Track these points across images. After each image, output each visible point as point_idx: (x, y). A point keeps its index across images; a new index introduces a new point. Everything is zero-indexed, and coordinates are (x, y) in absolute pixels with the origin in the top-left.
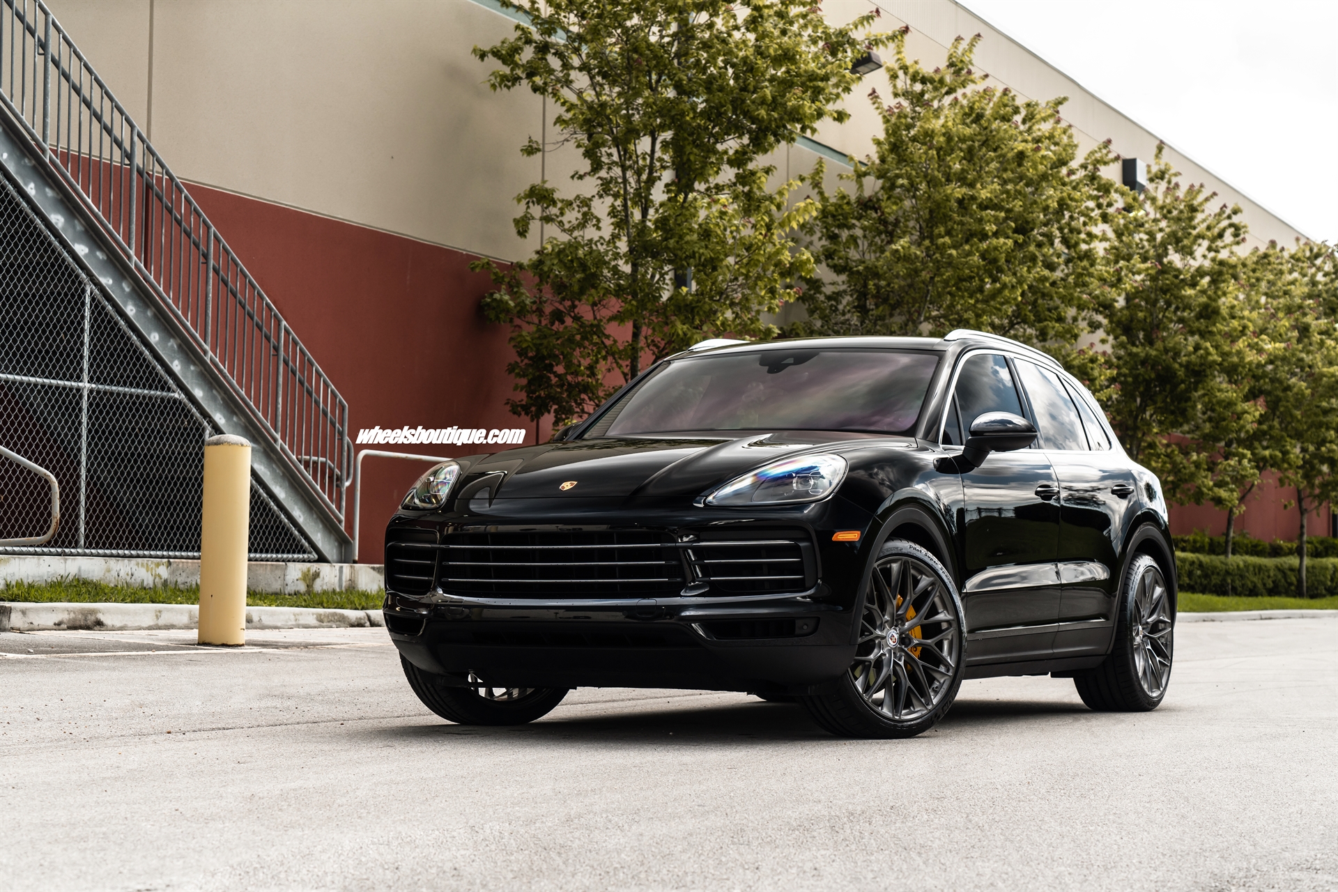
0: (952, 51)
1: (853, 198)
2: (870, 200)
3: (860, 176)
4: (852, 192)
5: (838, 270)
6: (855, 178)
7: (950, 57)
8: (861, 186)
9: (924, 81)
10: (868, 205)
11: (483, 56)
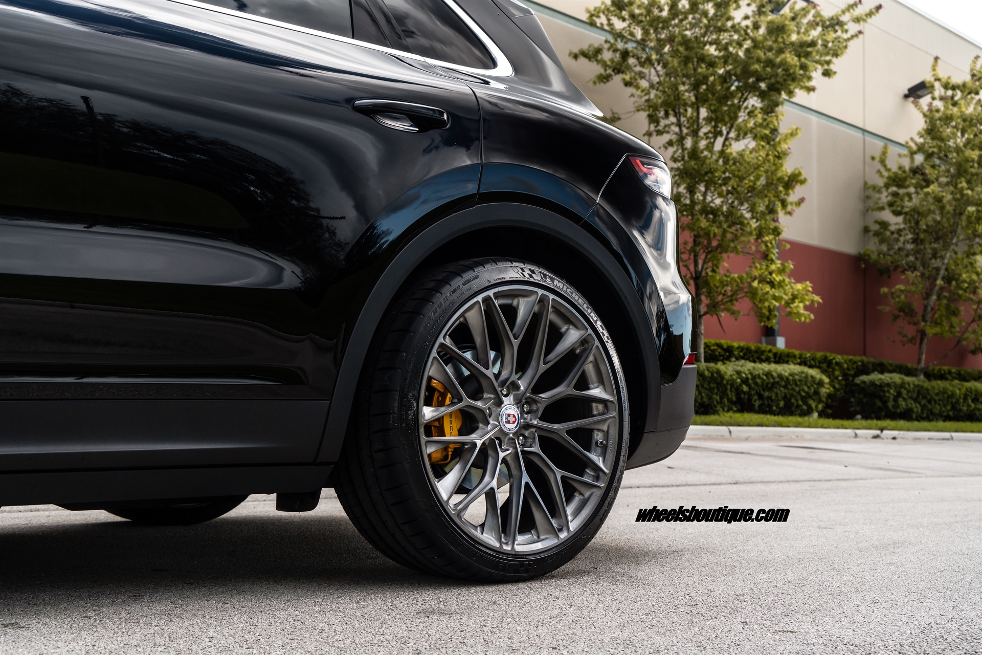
0: (972, 66)
1: (907, 168)
2: (917, 168)
3: (912, 153)
4: (906, 163)
5: (897, 213)
6: (909, 155)
7: (972, 70)
8: (912, 159)
9: (954, 88)
10: (915, 171)
11: (576, 57)
